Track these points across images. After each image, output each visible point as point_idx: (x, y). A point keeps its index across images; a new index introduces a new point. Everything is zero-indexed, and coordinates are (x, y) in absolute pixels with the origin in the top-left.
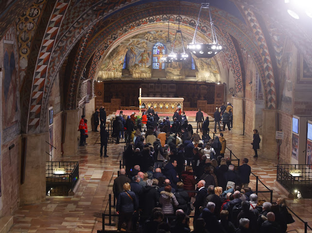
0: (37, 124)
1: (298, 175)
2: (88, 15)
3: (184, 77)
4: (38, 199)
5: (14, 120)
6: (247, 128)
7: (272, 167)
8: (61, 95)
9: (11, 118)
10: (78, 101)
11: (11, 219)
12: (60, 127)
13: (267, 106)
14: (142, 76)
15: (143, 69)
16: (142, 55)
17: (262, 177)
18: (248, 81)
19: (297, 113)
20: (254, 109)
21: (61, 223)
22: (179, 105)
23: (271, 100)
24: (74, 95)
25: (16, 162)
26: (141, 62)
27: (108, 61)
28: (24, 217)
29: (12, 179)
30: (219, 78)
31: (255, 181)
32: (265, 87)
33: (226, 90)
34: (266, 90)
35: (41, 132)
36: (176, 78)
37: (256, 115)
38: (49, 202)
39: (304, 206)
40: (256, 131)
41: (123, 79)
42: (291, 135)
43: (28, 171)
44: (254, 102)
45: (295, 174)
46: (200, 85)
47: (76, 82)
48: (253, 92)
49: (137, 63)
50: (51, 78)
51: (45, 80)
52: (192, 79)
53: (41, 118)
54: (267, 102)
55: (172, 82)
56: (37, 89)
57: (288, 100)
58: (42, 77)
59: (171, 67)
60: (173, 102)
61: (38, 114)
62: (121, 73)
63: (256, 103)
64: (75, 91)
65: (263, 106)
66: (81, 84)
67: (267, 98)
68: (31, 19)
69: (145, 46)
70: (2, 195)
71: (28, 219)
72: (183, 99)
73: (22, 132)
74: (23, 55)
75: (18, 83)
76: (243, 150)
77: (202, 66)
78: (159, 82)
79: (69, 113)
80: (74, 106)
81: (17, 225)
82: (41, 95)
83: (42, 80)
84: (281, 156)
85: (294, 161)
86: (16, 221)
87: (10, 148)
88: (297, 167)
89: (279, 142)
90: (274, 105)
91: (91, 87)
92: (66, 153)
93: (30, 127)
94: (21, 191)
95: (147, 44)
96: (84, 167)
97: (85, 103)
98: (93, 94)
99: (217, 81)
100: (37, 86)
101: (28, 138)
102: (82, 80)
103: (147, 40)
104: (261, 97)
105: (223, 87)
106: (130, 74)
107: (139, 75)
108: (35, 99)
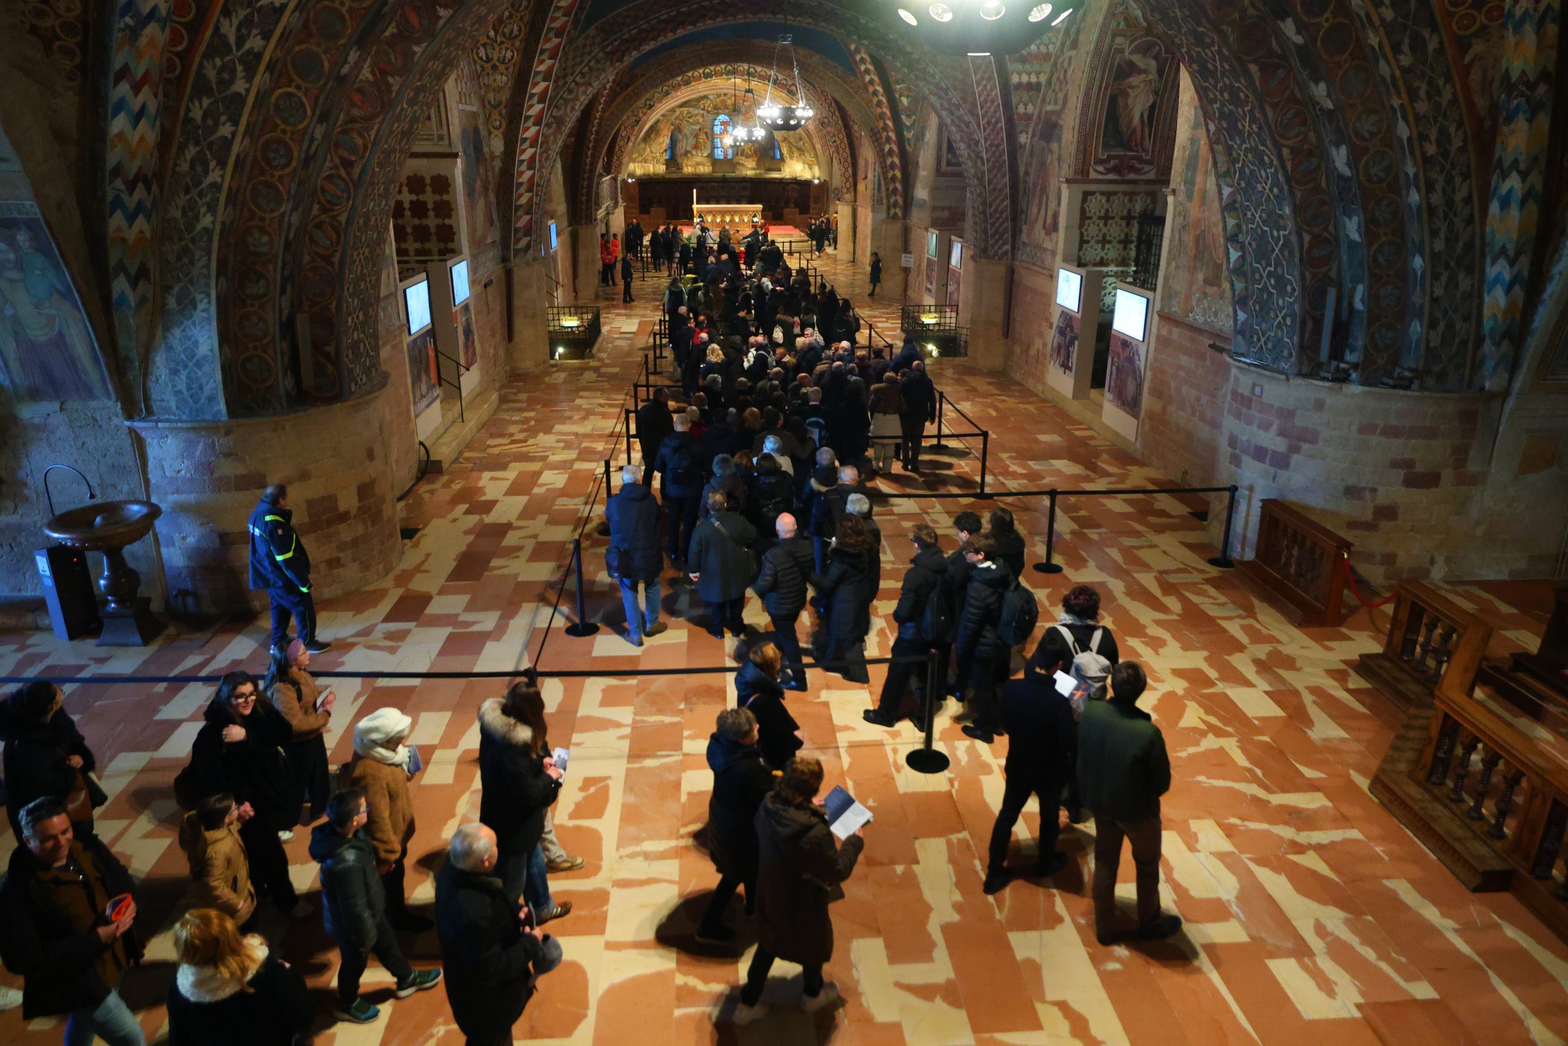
0: (528, 247)
1: (933, 321)
2: (598, 62)
3: (762, 171)
4: (537, 366)
5: (489, 240)
6: (859, 251)
7: (896, 310)
8: (567, 201)
9: (484, 237)
10: (597, 210)
11: (495, 396)
12: (570, 255)
13: (888, 214)
14: (698, 171)
15: (699, 159)
16: (696, 136)
17: (879, 325)
18: (861, 175)
19: (936, 224)
20: (869, 221)
21: (574, 401)
22: (755, 216)
23: (895, 205)
24: (589, 200)
25: (498, 309)
26: (696, 147)
27: (643, 145)
28: (515, 394)
29: (493, 336)
30: (817, 171)
31: (868, 331)
32: (886, 184)
33: (828, 191)
34: (887, 189)
35: (535, 259)
36: (750, 173)
37: (873, 231)
38: (554, 369)
39: (942, 369)
40: (875, 254)
41: (667, 176)
42: (926, 260)
43: (519, 323)
44: (870, 209)
45: (929, 319)
46: (788, 184)
47: (591, 179)
48: (869, 193)
49: (689, 149)
50: (544, 170)
51: (534, 175)
52: (775, 175)
53: (534, 237)
54: (889, 209)
55: (745, 180)
56: (522, 189)
57: (922, 204)
58: (529, 168)
59: (742, 155)
60: (746, 212)
61: (528, 231)
62: (664, 167)
63: (873, 211)
64: (589, 194)
65: (883, 215)
66: (598, 184)
67: (889, 201)
68: (502, 67)
69: (701, 120)
70: (479, 360)
71: (523, 396)
72: (760, 206)
73: (505, 260)
74: (495, 132)
75: (490, 179)
76: (852, 285)
77: (791, 153)
78: (724, 181)
79: (583, 231)
80: (590, 219)
81: (504, 406)
82: (531, 198)
83: (529, 173)
84: (910, 293)
85: (929, 300)
86: (503, 400)
87: (485, 286)
88: (933, 309)
89: (906, 270)
90: (899, 212)
91: (616, 188)
92: (580, 294)
93: (517, 252)
94: (509, 356)
95: (703, 116)
96: (610, 316)
97: (608, 214)
98: (620, 200)
99: (814, 178)
100: (522, 183)
101: (516, 270)
102: (601, 176)
103: (703, 109)
104: (880, 202)
105: (824, 186)
106: (679, 168)
107: (693, 170)
108: (521, 206)
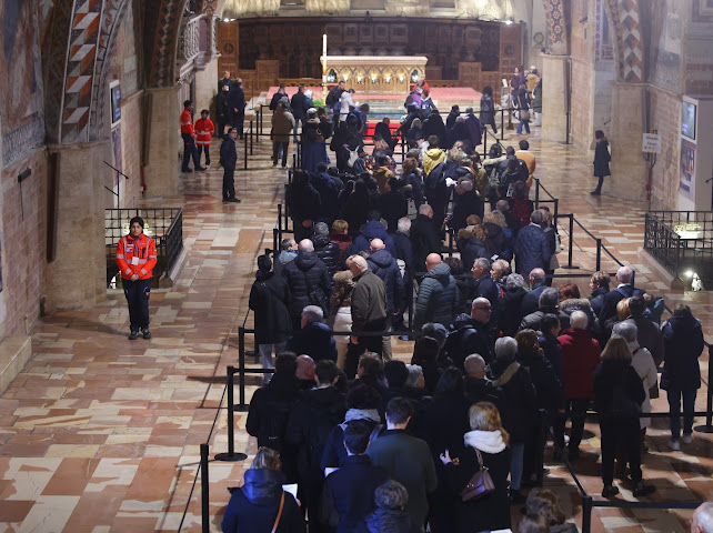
0: (84, 120)
1: (694, 235)
3: (427, 8)
4: (88, 297)
5: (29, 112)
6: (575, 127)
7: (635, 217)
8: (137, 52)
9: (22, 107)
10: (179, 65)
11: (26, 343)
12: (137, 128)
13: (622, 74)
14: (328, 6)
17: (610, 240)
18: (577, 15)
19: (693, 89)
20: (591, 83)
21: (143, 351)
22: (415, 73)
23: (631, 61)
24: (169, 52)
25: (35, 212)
28: (56, 339)
29: (27, 251)
30: (509, 10)
31: (595, 250)
32: (617, 30)
33: (526, 37)
34: (619, 38)
35: (92, 139)
36: (407, 10)
37: (597, 97)
38: (114, 302)
39: (707, 308)
41: (282, 14)
42: (679, 143)
43: (63, 232)
44: (591, 65)
45: (687, 232)
46: (465, 26)
47: (174, 21)
48: (590, 42)
50: (113, 12)
51: (98, 17)
52: (446, 13)
53: (93, 107)
54: (622, 66)
55: (399, 19)
56: (80, 39)
57: (672, 61)
58: (92, 9)
60: (402, 68)
61: (84, 99)
62: (278, 1)
63: (596, 69)
64: (170, 42)
65: (612, 75)
66: (184, 27)
67: (622, 56)
70: (5, 288)
71: (67, 343)
72: (425, 59)
73: (48, 140)
75: (36, 25)
76: (565, 178)
78: (368, 20)
79: (158, 95)
80: (169, 79)
81: (40, 358)
82: (93, 51)
83: (92, 17)
84: (655, 191)
85: (685, 203)
86: (38, 348)
87: (20, 179)
88: (692, 216)
89: (650, 158)
90: (638, 72)
91: (209, 33)
92: (152, 189)
93: (67, 129)
94: (47, 280)
96: (196, 222)
97: (195, 70)
98: (214, 50)
99: (504, 17)
100: (80, 31)
101: (64, 155)
102: (187, 15)
104: (607, 55)
105: (519, 31)
106: (300, 2)
107: (322, 5)
108: (76, 63)
